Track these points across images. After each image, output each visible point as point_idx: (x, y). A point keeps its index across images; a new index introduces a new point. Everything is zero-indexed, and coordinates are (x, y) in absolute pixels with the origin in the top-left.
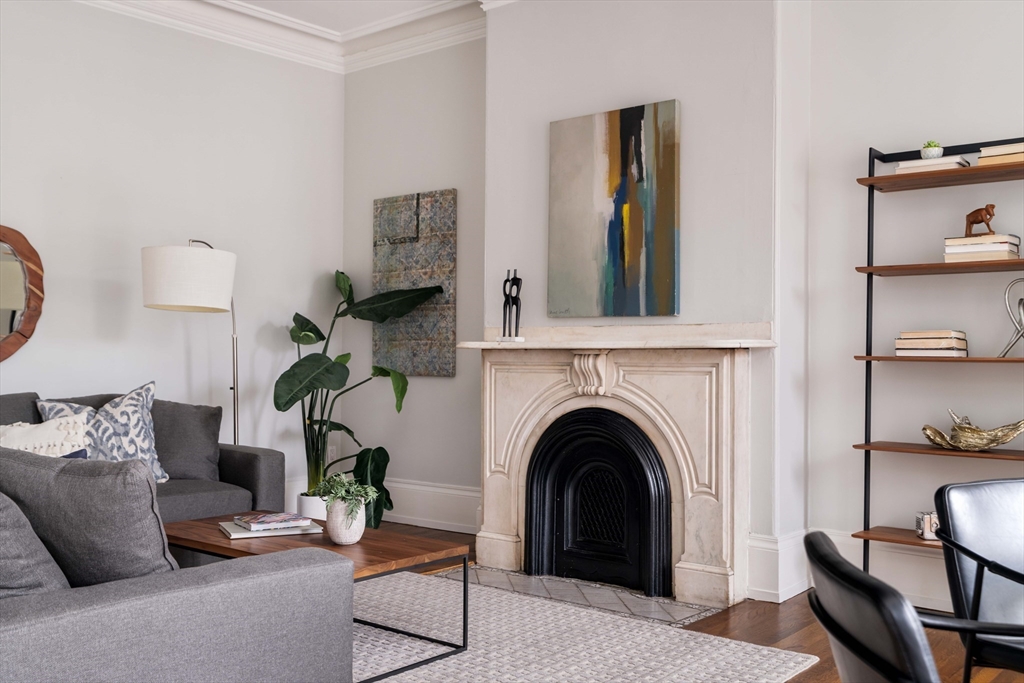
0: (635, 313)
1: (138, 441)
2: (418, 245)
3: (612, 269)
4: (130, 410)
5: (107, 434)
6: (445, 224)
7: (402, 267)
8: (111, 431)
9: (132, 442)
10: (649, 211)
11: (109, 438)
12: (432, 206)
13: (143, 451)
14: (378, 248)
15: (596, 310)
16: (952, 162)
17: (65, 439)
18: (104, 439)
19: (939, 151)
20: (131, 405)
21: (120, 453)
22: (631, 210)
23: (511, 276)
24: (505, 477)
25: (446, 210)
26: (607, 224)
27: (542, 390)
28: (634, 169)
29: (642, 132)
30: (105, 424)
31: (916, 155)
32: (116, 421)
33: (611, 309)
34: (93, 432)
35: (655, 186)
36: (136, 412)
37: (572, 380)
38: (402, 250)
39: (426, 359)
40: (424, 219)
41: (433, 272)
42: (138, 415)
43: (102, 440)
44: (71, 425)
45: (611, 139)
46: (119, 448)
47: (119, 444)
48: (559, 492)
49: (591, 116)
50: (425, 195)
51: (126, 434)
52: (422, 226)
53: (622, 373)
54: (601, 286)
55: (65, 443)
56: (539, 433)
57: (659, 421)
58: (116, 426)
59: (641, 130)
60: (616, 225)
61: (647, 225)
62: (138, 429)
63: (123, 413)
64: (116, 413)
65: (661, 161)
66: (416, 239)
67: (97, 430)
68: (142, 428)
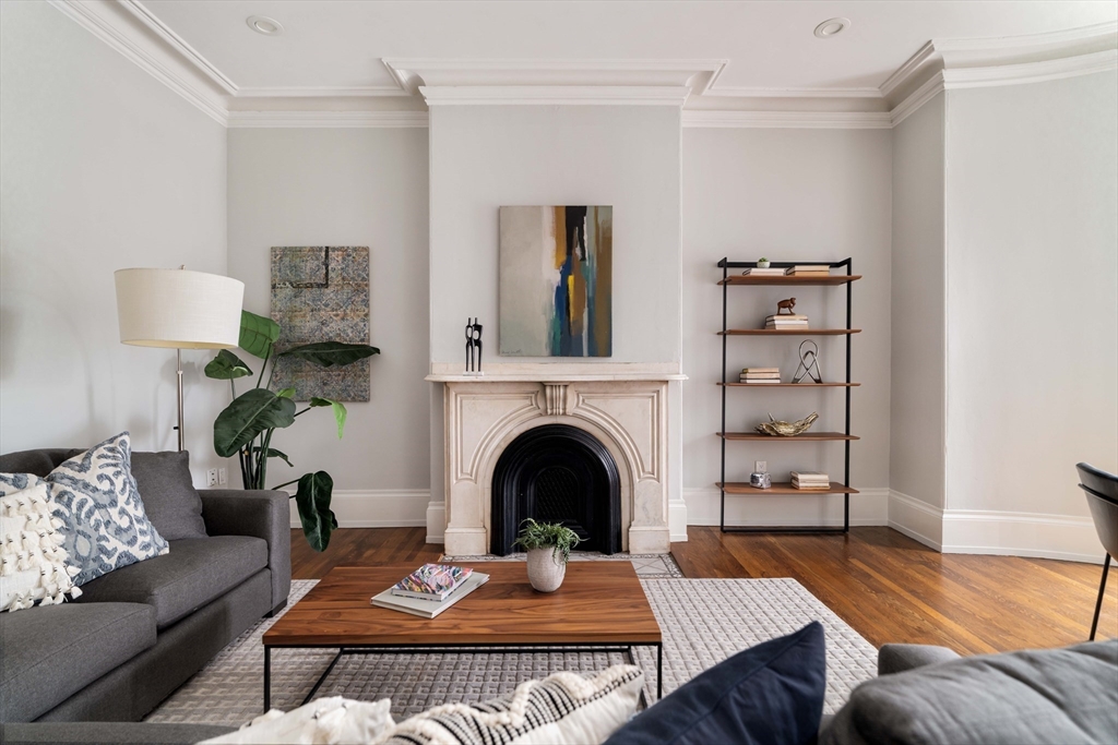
0: (579, 354)
1: (130, 509)
2: (327, 291)
3: (559, 322)
4: (110, 471)
5: (86, 509)
6: (359, 275)
7: (308, 309)
8: (91, 503)
9: (123, 512)
10: (591, 282)
11: (90, 513)
12: (344, 259)
13: (138, 521)
14: (278, 291)
15: (546, 351)
16: (780, 272)
17: (25, 527)
18: (83, 516)
19: (768, 264)
20: (108, 465)
21: (109, 530)
22: (575, 279)
23: (472, 323)
24: (472, 483)
25: (359, 264)
26: (555, 289)
27: (508, 413)
28: (578, 251)
29: (585, 226)
30: (79, 496)
31: (754, 265)
32: (95, 489)
33: (558, 351)
34: (63, 509)
35: (595, 265)
36: (118, 473)
37: (537, 404)
38: (307, 294)
39: (338, 387)
40: (334, 270)
41: (346, 314)
42: (121, 478)
43: (78, 518)
44: (27, 505)
45: (557, 227)
46: (108, 523)
47: (107, 518)
48: (522, 489)
49: (540, 207)
50: (334, 249)
51: (114, 503)
52: (331, 274)
53: (581, 398)
54: (549, 334)
55: (26, 534)
56: (504, 446)
57: (613, 432)
58: (97, 495)
59: (583, 223)
60: (562, 291)
61: (588, 292)
62: (127, 495)
63: (100, 477)
64: (90, 477)
65: (601, 248)
66: (326, 285)
67: (68, 506)
68: (130, 491)
